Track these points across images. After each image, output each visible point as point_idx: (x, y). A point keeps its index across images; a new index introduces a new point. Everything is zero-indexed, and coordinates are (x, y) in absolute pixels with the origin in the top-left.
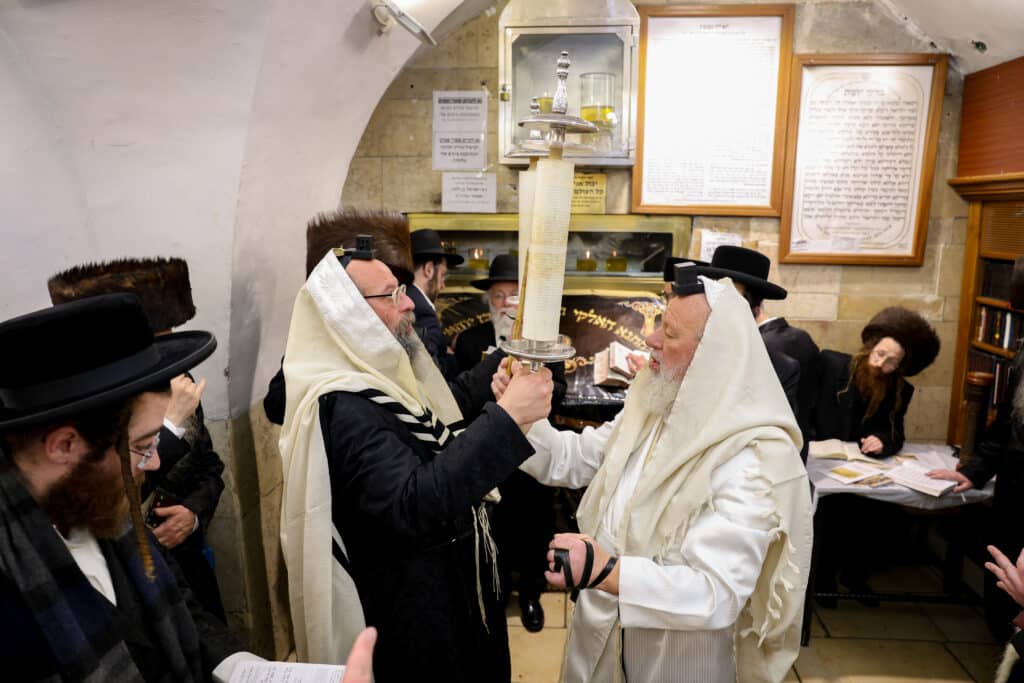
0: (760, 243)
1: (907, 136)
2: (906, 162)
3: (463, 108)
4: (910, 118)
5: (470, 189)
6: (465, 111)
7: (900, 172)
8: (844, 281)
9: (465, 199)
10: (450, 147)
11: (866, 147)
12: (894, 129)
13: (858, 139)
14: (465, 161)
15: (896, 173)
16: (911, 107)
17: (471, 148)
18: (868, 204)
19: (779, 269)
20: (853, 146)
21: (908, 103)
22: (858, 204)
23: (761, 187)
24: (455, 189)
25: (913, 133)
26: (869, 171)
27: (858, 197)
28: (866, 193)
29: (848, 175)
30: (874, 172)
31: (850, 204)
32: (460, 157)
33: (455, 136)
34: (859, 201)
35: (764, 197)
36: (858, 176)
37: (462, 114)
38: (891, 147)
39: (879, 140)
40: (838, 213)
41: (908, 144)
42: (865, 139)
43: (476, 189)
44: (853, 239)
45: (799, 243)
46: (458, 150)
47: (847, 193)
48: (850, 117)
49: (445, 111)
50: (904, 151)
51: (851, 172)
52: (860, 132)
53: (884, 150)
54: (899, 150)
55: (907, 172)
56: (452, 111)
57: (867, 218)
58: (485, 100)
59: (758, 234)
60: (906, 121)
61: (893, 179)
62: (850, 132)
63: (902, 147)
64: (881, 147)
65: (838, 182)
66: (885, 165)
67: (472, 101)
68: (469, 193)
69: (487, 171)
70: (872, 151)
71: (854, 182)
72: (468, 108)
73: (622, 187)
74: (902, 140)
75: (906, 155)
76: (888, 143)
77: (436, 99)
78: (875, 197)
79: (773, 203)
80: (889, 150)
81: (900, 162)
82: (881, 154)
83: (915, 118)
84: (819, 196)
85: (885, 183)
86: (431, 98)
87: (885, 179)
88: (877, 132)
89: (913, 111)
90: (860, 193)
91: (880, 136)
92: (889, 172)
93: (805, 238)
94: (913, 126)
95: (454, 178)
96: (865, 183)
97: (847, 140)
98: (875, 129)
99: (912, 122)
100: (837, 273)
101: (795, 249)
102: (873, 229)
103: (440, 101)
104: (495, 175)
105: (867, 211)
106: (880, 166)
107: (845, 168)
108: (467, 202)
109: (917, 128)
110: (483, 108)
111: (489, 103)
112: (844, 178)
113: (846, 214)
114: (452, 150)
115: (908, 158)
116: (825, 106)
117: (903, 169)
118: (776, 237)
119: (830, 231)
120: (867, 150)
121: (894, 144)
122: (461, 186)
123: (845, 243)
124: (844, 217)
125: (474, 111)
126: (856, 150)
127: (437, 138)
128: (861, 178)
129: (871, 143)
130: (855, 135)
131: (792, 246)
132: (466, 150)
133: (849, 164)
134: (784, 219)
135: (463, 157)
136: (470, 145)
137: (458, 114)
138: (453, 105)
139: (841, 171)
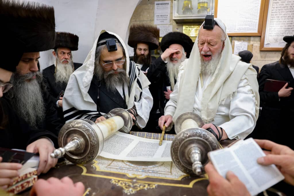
0: (254, 45)
5: (165, 30)
6: (164, 7)
9: (163, 33)
10: (159, 18)
11: (293, 11)
13: (290, 9)
14: (163, 22)
17: (165, 18)
18: (292, 31)
19: (260, 53)
20: (288, 12)
22: (289, 31)
23: (255, 27)
27: (289, 29)
28: (292, 27)
29: (285, 22)
31: (286, 31)
32: (162, 21)
33: (161, 14)
34: (289, 30)
35: (255, 30)
36: (289, 21)
37: (163, 8)
42: (293, 9)
43: (166, 30)
45: (267, 44)
46: (162, 19)
47: (285, 27)
48: (288, 2)
49: (158, 7)
51: (287, 20)
52: (291, 7)
56: (160, 7)
58: (170, 3)
59: (253, 42)
62: (287, 7)
65: (282, 24)
67: (166, 4)
68: (164, 31)
69: (170, 25)
71: (287, 24)
72: (165, 6)
77: (155, 4)
79: (259, 31)
84: (274, 29)
86: (154, 4)
90: (290, 27)
93: (269, 43)
95: (160, 27)
96: (292, 24)
97: (286, 10)
101: (266, 46)
103: (157, 4)
104: (172, 25)
105: (292, 33)
107: (284, 19)
110: (169, 6)
111: (171, 4)
114: (160, 19)
118: (259, 43)
119: (278, 40)
122: (162, 29)
123: (283, 44)
125: (166, 7)
126: (289, 13)
127: (156, 15)
128: (290, 22)
130: (289, 8)
131: (265, 45)
132: (164, 19)
133: (286, 18)
134: (262, 37)
135: (163, 21)
136: (165, 17)
137: (161, 8)
138: (160, 5)
139: (283, 20)
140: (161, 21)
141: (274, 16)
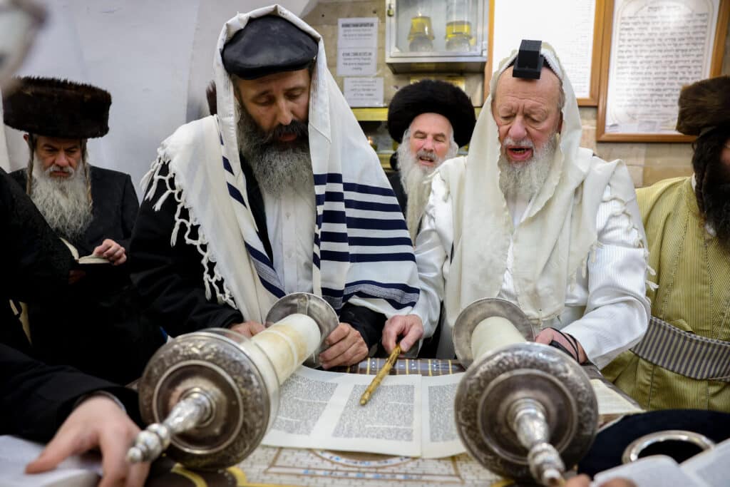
1: (699, 41)
2: (698, 61)
3: (359, 30)
4: (702, 27)
5: (364, 90)
6: (363, 33)
7: (693, 69)
8: (647, 156)
9: (360, 97)
10: (349, 59)
11: (665, 51)
12: (689, 36)
13: (659, 45)
14: (361, 69)
15: (690, 70)
16: (703, 18)
17: (365, 59)
18: (666, 95)
19: (597, 146)
20: (655, 51)
21: (700, 15)
22: (659, 95)
23: (582, 85)
24: (353, 90)
25: (703, 38)
26: (668, 70)
27: (659, 90)
28: (666, 86)
29: (651, 73)
30: (672, 70)
31: (652, 95)
32: (357, 66)
33: (353, 51)
34: (659, 93)
35: (584, 92)
36: (660, 73)
37: (360, 35)
38: (686, 50)
39: (676, 45)
40: (643, 103)
41: (700, 47)
42: (664, 45)
43: (369, 90)
44: (655, 122)
45: (611, 126)
46: (357, 61)
47: (649, 87)
48: (652, 29)
49: (347, 33)
50: (697, 53)
51: (654, 71)
52: (660, 40)
53: (680, 53)
54: (692, 53)
55: (699, 69)
56: (352, 33)
57: (666, 106)
58: (376, 26)
60: (698, 29)
61: (687, 75)
62: (653, 40)
63: (695, 50)
64: (677, 51)
65: (643, 79)
66: (681, 64)
67: (366, 25)
68: (363, 92)
69: (377, 76)
70: (671, 53)
71: (655, 78)
72: (363, 30)
73: (477, 87)
74: (695, 44)
75: (698, 56)
76: (684, 47)
77: (340, 25)
78: (673, 90)
79: (592, 95)
80: (684, 53)
81: (693, 61)
82: (678, 56)
83: (706, 27)
84: (628, 90)
85: (681, 79)
86: (337, 24)
87: (681, 75)
88: (675, 40)
89: (704, 21)
90: (660, 87)
91: (678, 43)
92: (685, 69)
93: (616, 122)
94: (704, 33)
95: (353, 82)
96: (664, 79)
97: (650, 46)
98: (673, 37)
99: (704, 29)
100: (642, 150)
101: (609, 131)
102: (670, 115)
103: (343, 26)
104: (382, 79)
105: (666, 100)
106: (677, 65)
107: (648, 68)
108: (362, 99)
109: (708, 33)
110: (374, 30)
111: (379, 26)
112: (648, 76)
113: (649, 103)
114: (352, 61)
115: (699, 58)
116: (633, 21)
117: (695, 67)
118: (594, 122)
119: (637, 117)
120: (666, 53)
121: (689, 48)
122: (357, 87)
123: (648, 126)
124: (648, 106)
125: (367, 32)
126: (657, 54)
127: (341, 52)
128: (661, 76)
129: (669, 48)
130: (656, 42)
131: (607, 128)
132: (362, 61)
133: (652, 65)
134: (601, 108)
135: (359, 66)
136: (364, 57)
137: (355, 35)
138: (352, 28)
139: (645, 71)
140: (354, 66)
141: (626, 60)
